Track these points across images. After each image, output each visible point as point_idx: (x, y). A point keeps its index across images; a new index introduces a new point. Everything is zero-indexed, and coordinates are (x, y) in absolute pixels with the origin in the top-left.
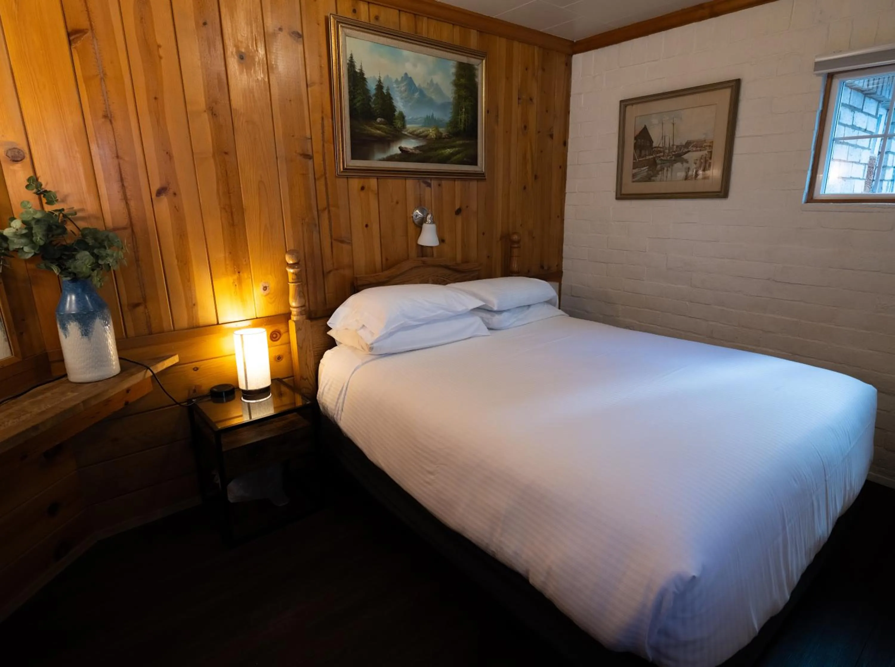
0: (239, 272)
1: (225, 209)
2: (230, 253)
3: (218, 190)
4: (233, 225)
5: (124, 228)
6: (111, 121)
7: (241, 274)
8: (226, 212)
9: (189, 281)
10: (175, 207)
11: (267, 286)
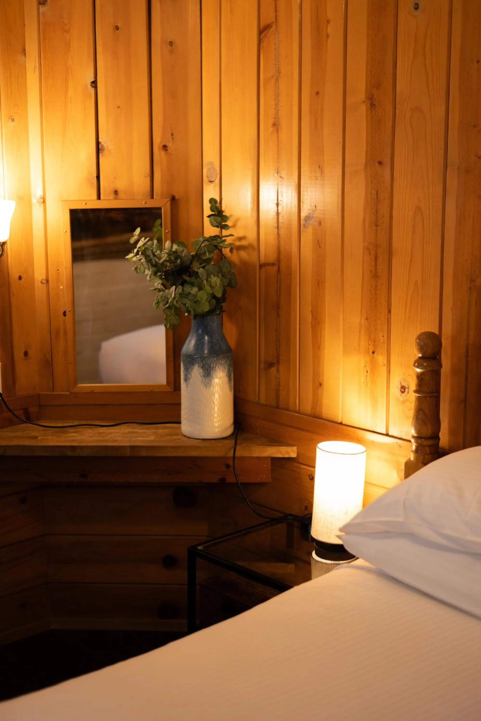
0: (373, 353)
1: (368, 249)
2: (367, 319)
3: (364, 220)
4: (375, 276)
5: (273, 264)
6: (277, 130)
7: (375, 355)
8: (370, 254)
9: (319, 349)
10: (318, 241)
11: (407, 386)
